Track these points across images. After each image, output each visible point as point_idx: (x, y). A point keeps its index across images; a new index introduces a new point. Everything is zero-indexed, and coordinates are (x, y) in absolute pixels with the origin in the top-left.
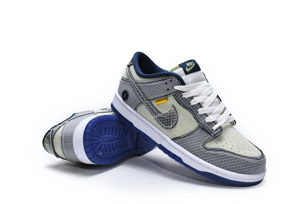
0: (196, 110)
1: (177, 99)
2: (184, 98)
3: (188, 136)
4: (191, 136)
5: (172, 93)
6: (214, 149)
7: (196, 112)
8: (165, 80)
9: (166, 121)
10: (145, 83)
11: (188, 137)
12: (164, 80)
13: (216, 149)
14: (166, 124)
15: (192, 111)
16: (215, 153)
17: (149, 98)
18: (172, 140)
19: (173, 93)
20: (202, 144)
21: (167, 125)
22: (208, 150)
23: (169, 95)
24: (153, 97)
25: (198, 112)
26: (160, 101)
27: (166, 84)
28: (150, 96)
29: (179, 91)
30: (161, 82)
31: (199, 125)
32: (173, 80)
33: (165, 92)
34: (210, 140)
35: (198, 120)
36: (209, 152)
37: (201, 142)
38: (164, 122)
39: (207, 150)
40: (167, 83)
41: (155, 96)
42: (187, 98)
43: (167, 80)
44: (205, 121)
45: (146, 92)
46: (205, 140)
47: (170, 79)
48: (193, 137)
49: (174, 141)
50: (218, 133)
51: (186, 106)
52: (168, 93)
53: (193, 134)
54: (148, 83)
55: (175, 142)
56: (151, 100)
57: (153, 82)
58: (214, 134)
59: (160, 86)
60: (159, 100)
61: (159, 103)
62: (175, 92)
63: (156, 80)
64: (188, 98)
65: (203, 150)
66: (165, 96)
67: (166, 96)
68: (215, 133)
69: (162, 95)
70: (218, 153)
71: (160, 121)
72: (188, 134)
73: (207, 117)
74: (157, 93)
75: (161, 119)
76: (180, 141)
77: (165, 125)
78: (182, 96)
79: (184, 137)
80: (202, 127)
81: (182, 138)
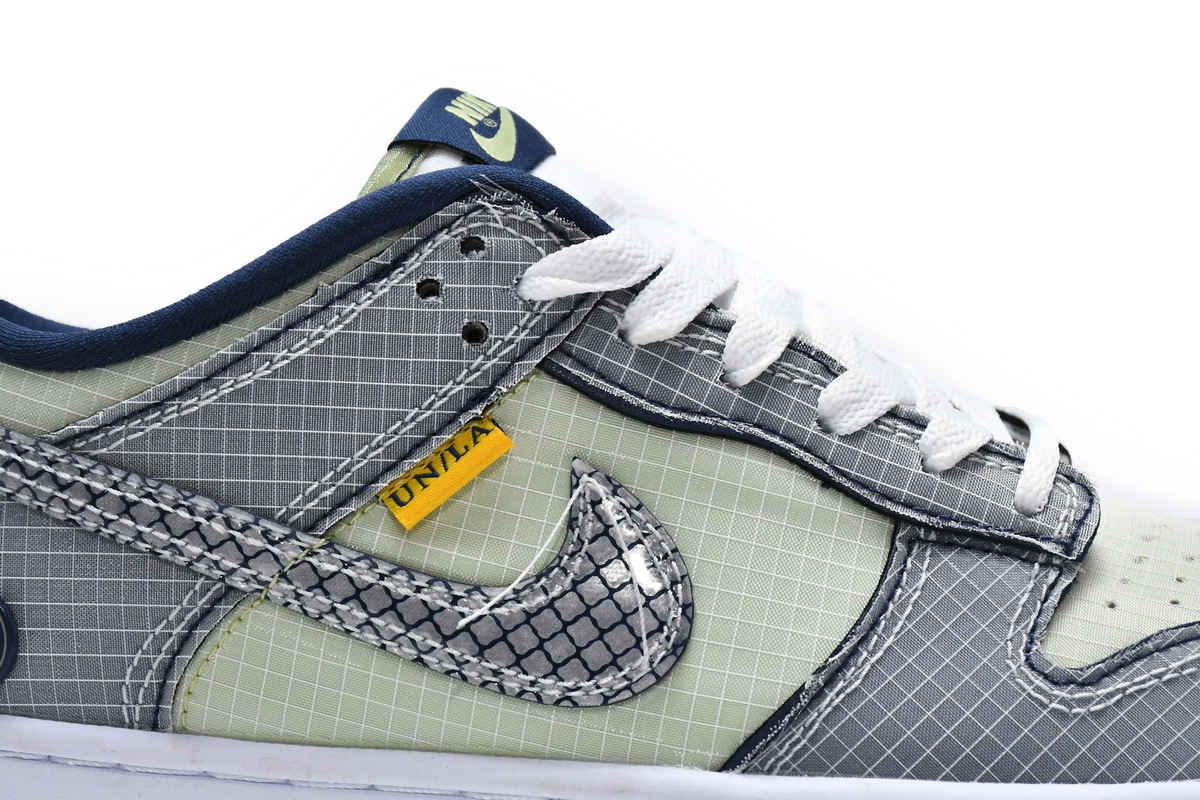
0: (802, 413)
1: (592, 380)
2: (658, 346)
3: (854, 652)
4: (881, 640)
5: (529, 348)
6: (1133, 647)
7: (813, 428)
8: (398, 262)
9: (582, 631)
10: (190, 389)
11: (867, 660)
12: (382, 272)
13: (1146, 640)
14: (596, 655)
15: (775, 433)
16: (1159, 676)
17: (302, 507)
18: (727, 766)
19: (538, 342)
20: (1023, 658)
21: (614, 663)
22: (1095, 680)
23: (503, 373)
24: (337, 476)
25: (832, 424)
26: (426, 481)
27: (428, 289)
28: (295, 491)
29: (583, 299)
30: (366, 300)
31: (898, 520)
32: (486, 230)
33: (450, 373)
34: (1054, 599)
35: (864, 485)
36: (1110, 695)
37: (1004, 648)
38: (559, 649)
39: (1082, 685)
40: (439, 277)
41: (361, 460)
42: (676, 339)
43: (413, 263)
44: (928, 463)
45: (240, 467)
46: (1017, 622)
47: (443, 237)
48: (907, 641)
49: (757, 771)
50: (1080, 523)
51: (705, 413)
52: (489, 364)
53: (894, 619)
54: (224, 369)
55: (770, 772)
56: (324, 516)
57: (275, 337)
58: (1058, 542)
59: (373, 345)
60: (418, 478)
61: (425, 499)
62: (551, 331)
63: (310, 305)
64: (689, 329)
65: (1063, 701)
66: (464, 410)
67: (480, 397)
68: (1061, 529)
69: (434, 408)
70: (1183, 667)
71: (518, 662)
72: (855, 639)
73: (923, 427)
74: (373, 423)
75: (525, 639)
76: (812, 740)
77: (592, 675)
78: (623, 335)
79: (830, 681)
80: (928, 528)
81: (819, 695)
